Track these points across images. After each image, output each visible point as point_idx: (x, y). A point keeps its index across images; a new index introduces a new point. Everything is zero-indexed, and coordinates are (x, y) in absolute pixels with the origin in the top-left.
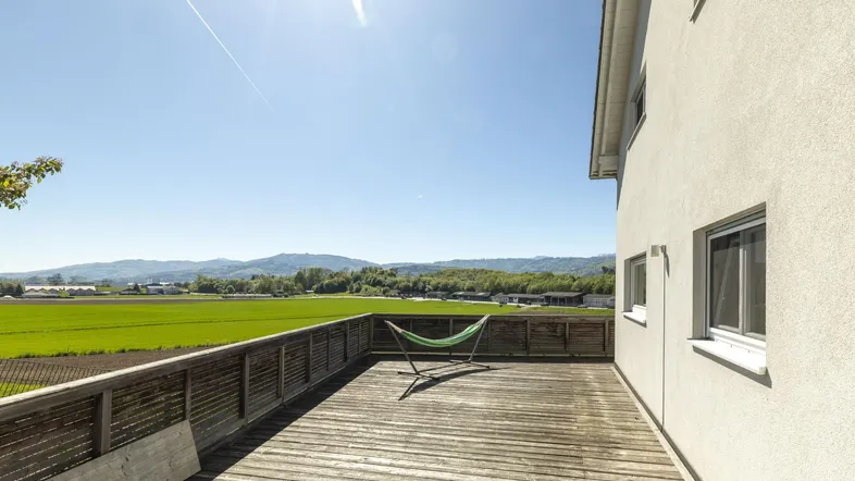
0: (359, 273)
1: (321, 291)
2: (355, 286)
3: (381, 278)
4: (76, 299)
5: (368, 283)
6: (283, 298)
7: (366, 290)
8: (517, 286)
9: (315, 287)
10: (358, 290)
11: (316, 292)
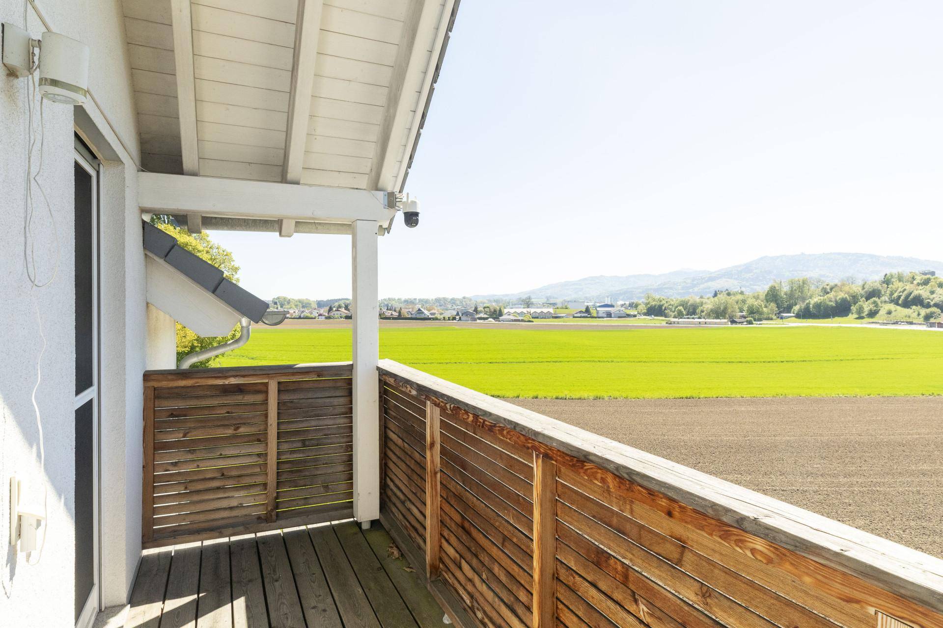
0: (877, 285)
1: (806, 314)
2: (867, 306)
3: (923, 292)
4: (537, 322)
5: (896, 302)
6: (744, 326)
7: (889, 313)
9: (796, 308)
10: (872, 314)
11: (798, 316)
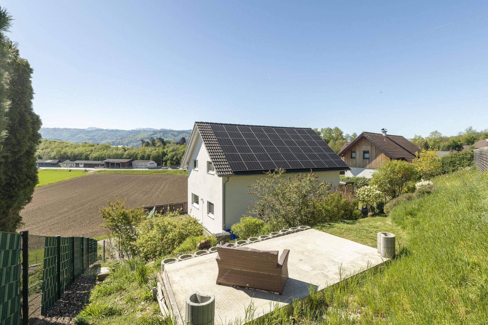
8: (81, 154)
